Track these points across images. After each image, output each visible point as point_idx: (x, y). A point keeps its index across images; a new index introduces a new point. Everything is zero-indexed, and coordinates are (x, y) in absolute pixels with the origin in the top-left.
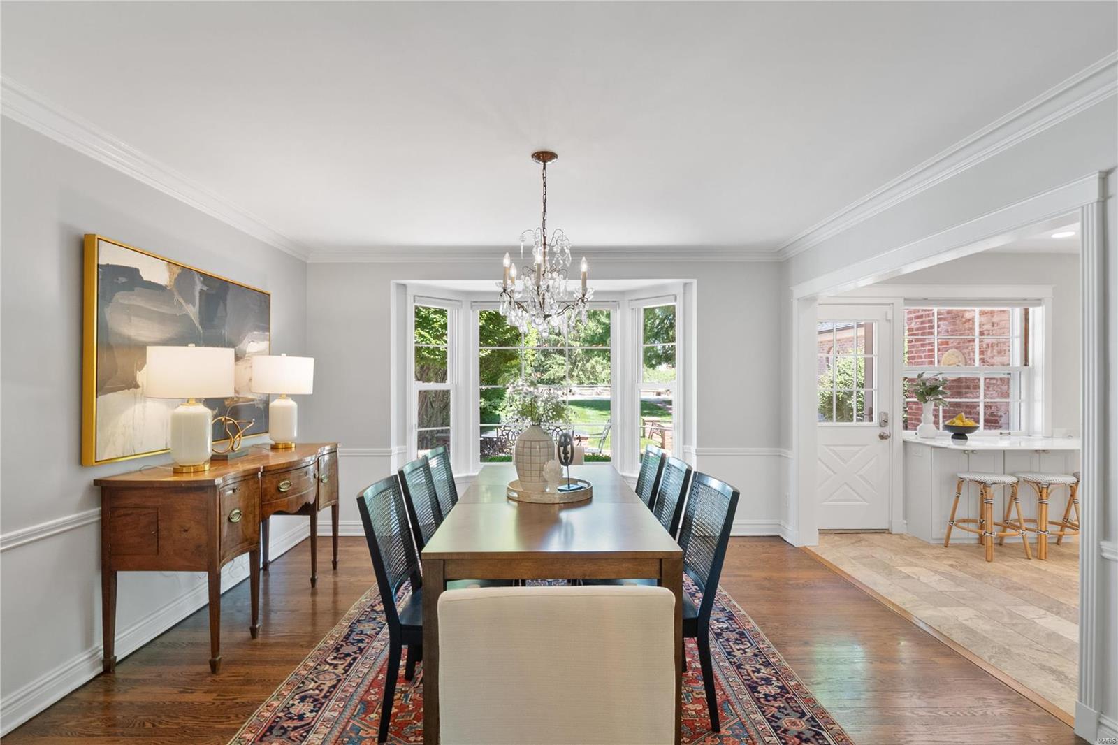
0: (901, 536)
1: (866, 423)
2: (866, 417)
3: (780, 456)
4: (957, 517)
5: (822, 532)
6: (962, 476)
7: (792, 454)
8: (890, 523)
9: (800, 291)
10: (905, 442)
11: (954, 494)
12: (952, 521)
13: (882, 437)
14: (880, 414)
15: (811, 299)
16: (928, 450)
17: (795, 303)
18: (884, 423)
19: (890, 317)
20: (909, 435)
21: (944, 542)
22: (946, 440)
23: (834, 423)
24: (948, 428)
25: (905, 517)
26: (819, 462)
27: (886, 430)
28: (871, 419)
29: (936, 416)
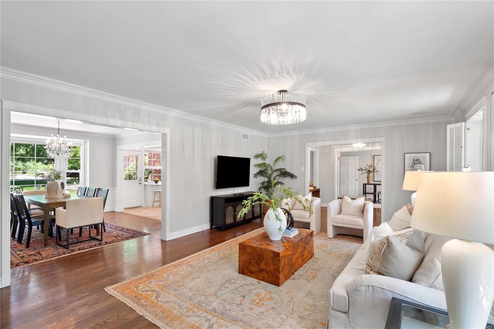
0: (144, 207)
1: (136, 180)
2: (136, 179)
3: (114, 190)
4: (155, 200)
5: (125, 209)
6: (156, 191)
7: (117, 189)
8: (141, 204)
9: (119, 147)
10: (145, 185)
11: (154, 195)
12: (154, 201)
13: (140, 184)
14: (139, 178)
15: (122, 150)
16: (149, 186)
17: (118, 150)
18: (140, 180)
19: (141, 155)
20: (146, 183)
21: (152, 206)
22: (154, 183)
23: (128, 181)
24: (154, 181)
25: (145, 202)
26: (124, 191)
27: (140, 182)
28: (137, 179)
29: (152, 179)
